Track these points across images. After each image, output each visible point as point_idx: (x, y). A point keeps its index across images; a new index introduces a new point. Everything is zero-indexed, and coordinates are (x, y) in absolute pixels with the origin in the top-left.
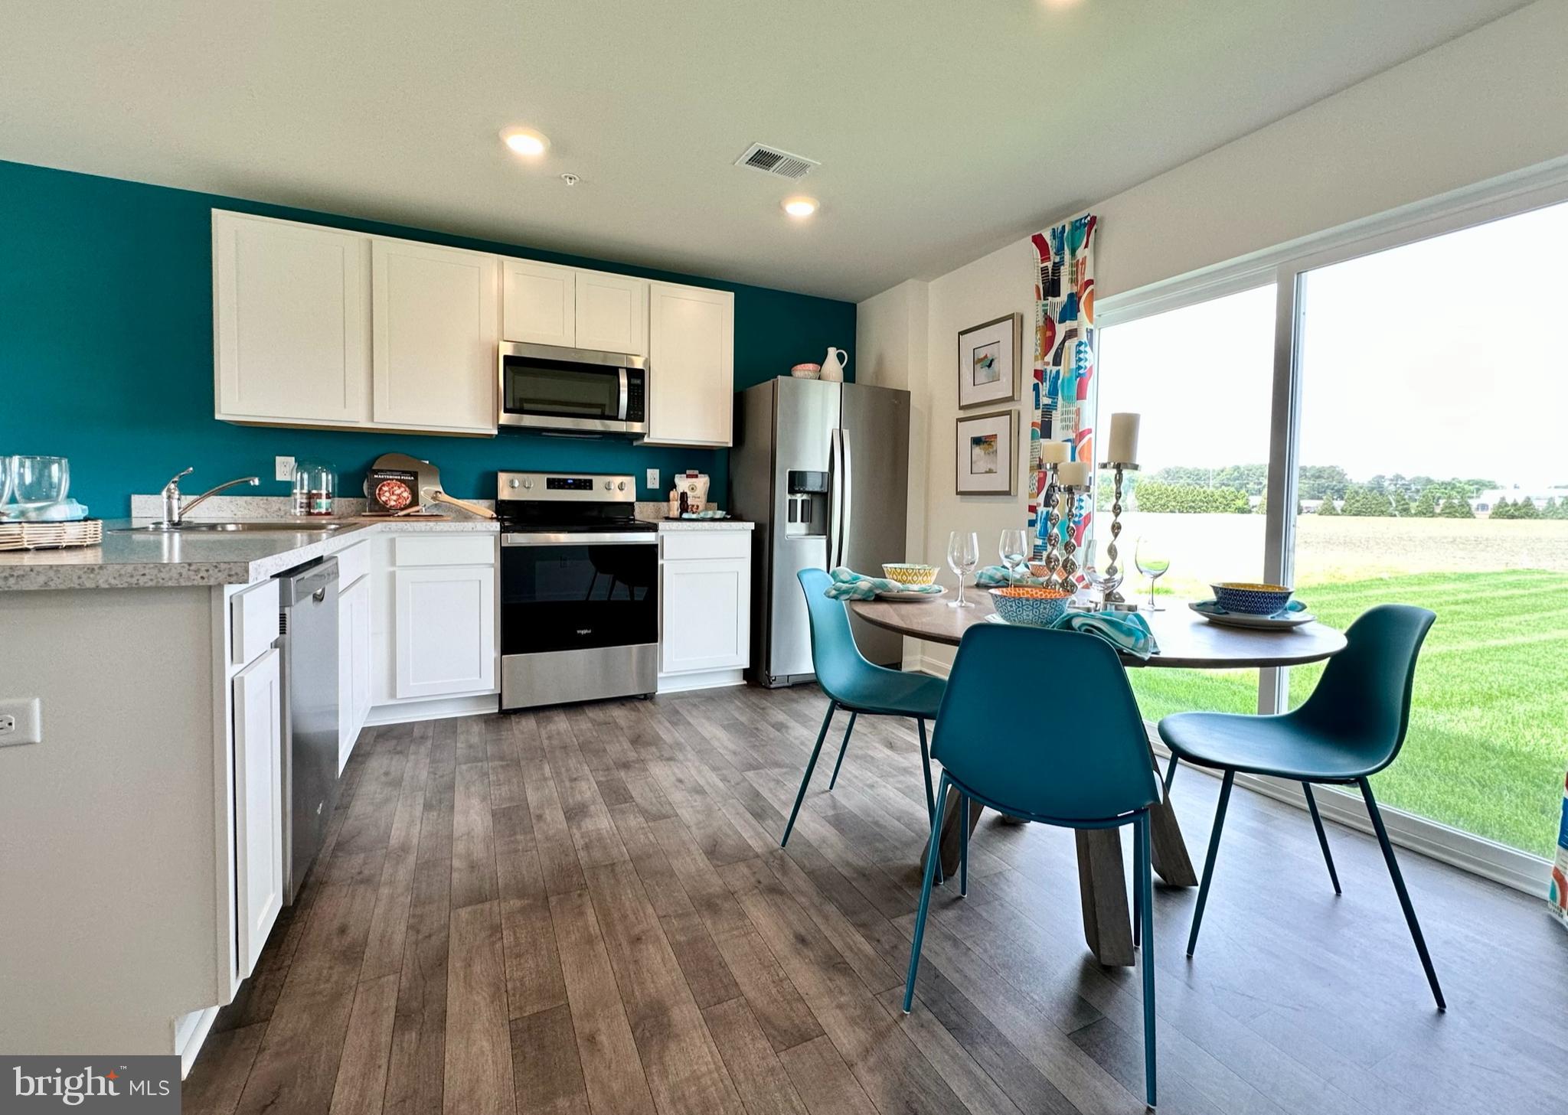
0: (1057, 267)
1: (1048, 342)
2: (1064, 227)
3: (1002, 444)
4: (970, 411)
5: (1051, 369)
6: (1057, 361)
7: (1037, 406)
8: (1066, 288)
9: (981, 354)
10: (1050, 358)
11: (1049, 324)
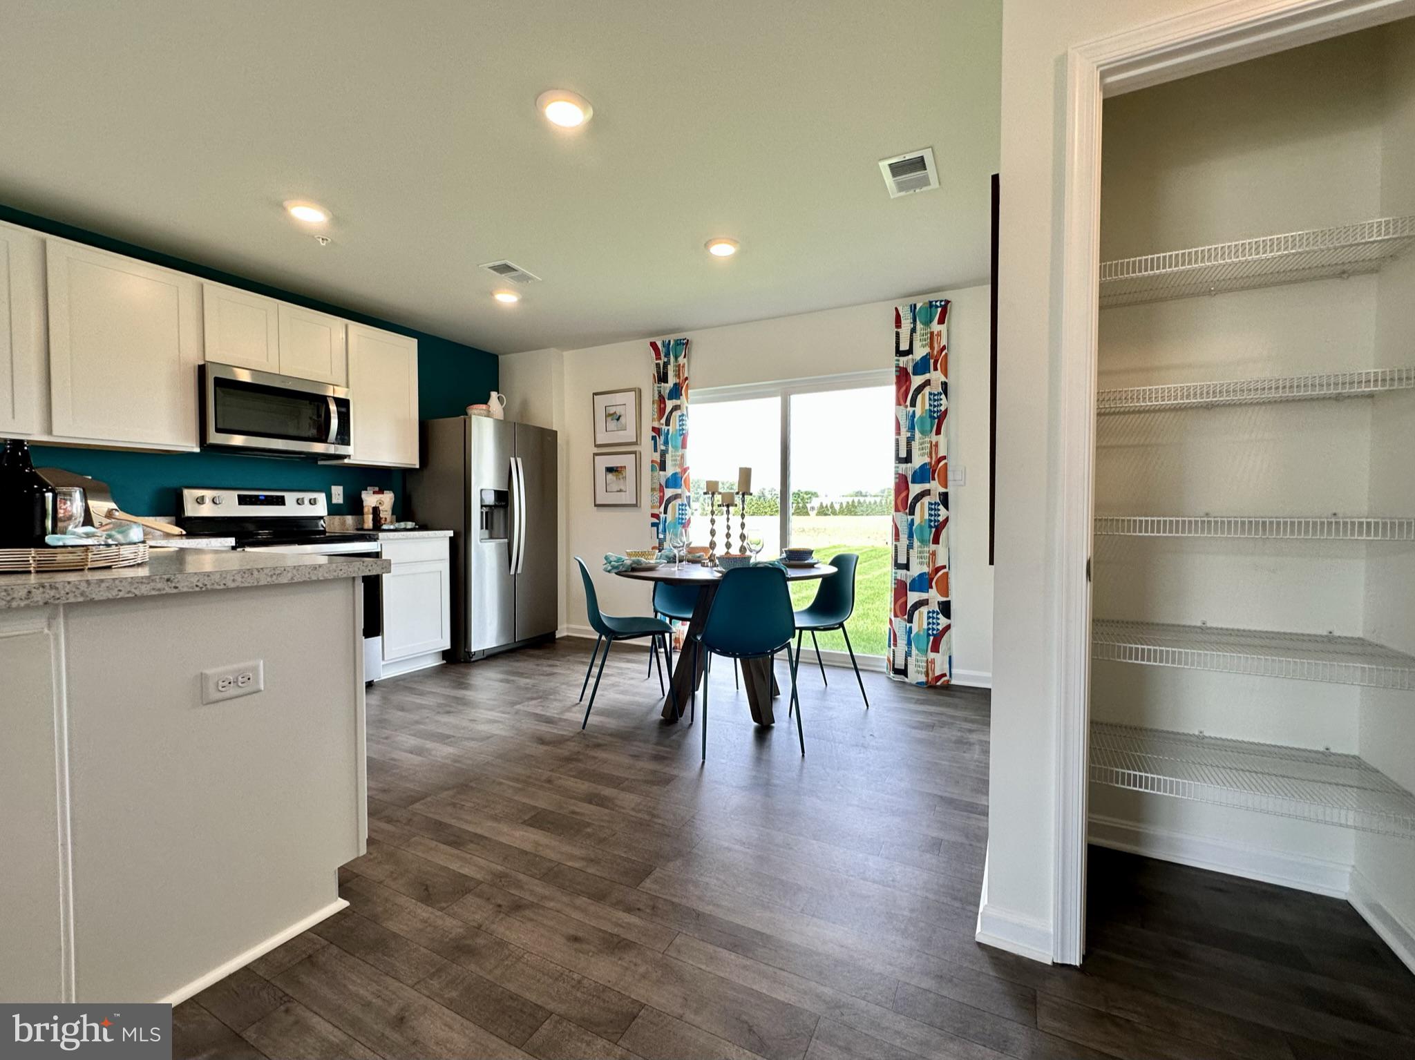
0: (666, 365)
1: (662, 411)
2: (669, 341)
3: (630, 472)
4: (603, 449)
5: (664, 428)
6: (668, 423)
7: (656, 450)
8: (672, 380)
9: (612, 410)
10: (663, 421)
11: (662, 399)
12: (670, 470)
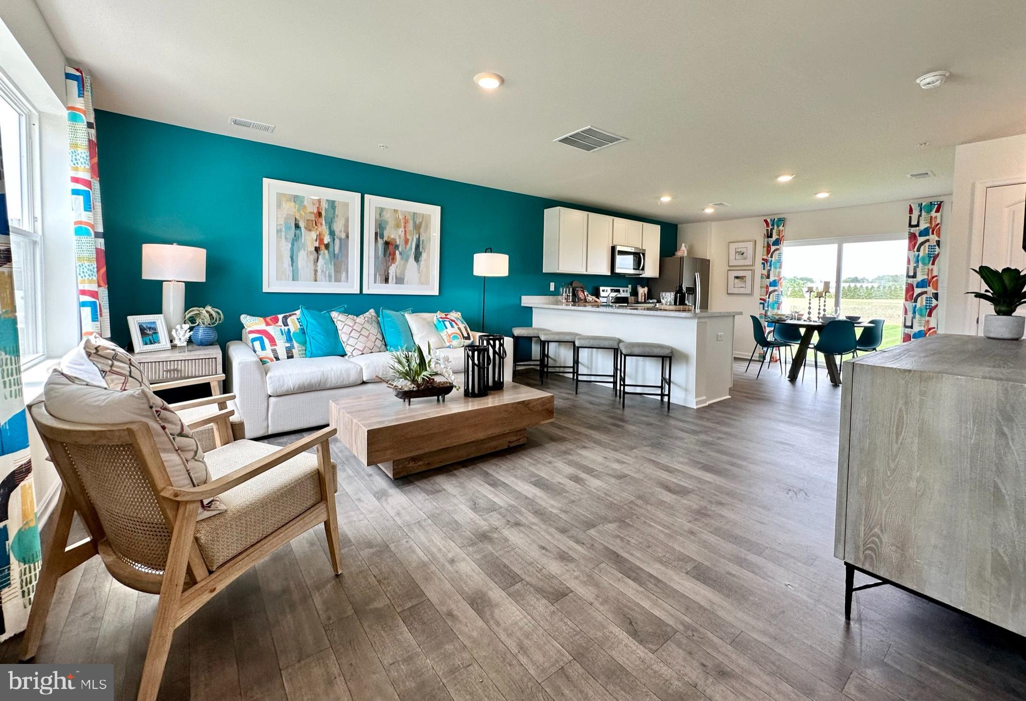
0: (772, 230)
1: (768, 251)
2: (775, 219)
3: (749, 279)
4: (731, 268)
5: (770, 259)
6: (771, 257)
7: (764, 269)
8: (775, 237)
9: (739, 250)
10: (769, 256)
11: (769, 246)
12: (772, 279)
